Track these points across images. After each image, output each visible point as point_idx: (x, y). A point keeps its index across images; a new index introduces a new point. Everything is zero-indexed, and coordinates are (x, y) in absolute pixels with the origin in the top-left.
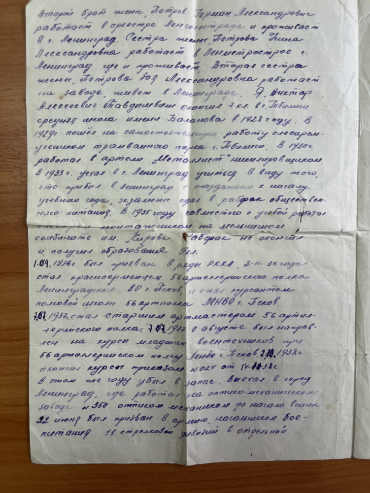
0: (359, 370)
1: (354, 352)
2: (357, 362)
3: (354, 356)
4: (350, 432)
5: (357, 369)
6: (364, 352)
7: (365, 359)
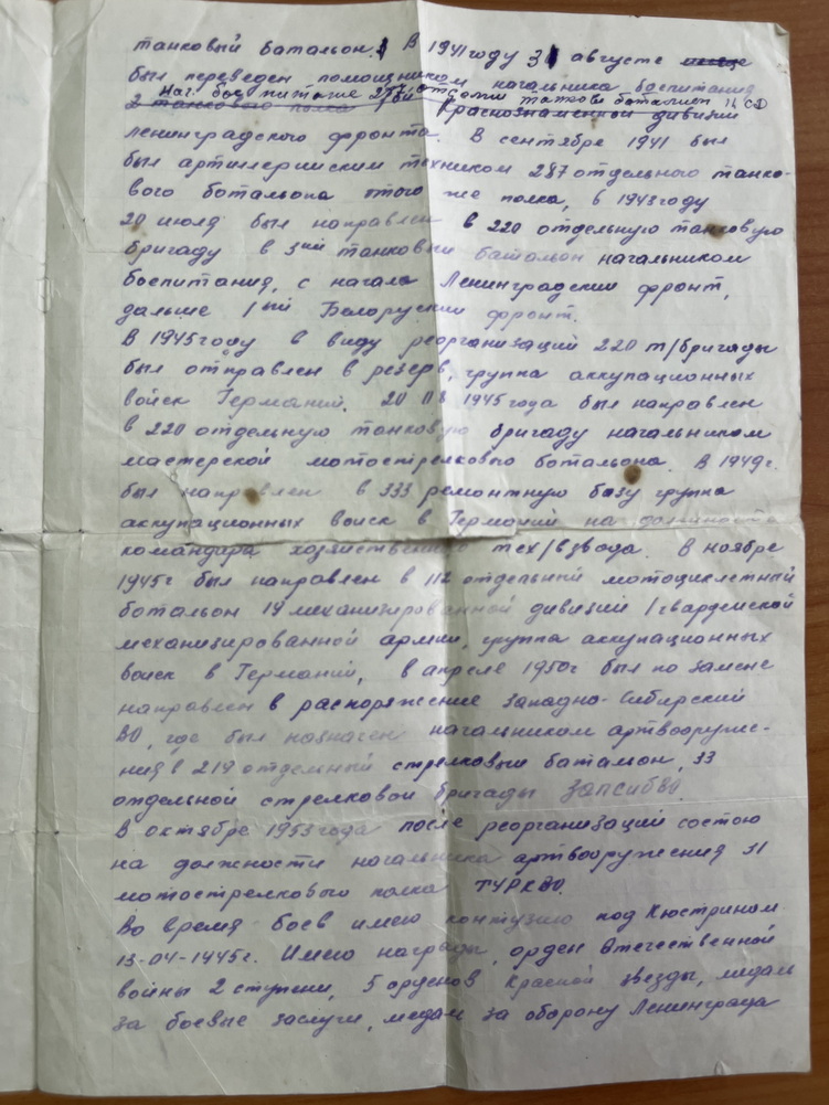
0: (43, 870)
1: (34, 826)
2: (39, 851)
3: (33, 837)
4: (29, 1025)
5: (39, 870)
6: (52, 826)
7: (55, 841)
